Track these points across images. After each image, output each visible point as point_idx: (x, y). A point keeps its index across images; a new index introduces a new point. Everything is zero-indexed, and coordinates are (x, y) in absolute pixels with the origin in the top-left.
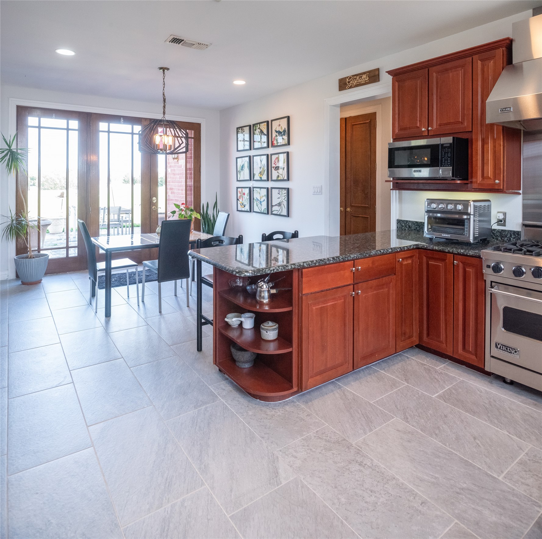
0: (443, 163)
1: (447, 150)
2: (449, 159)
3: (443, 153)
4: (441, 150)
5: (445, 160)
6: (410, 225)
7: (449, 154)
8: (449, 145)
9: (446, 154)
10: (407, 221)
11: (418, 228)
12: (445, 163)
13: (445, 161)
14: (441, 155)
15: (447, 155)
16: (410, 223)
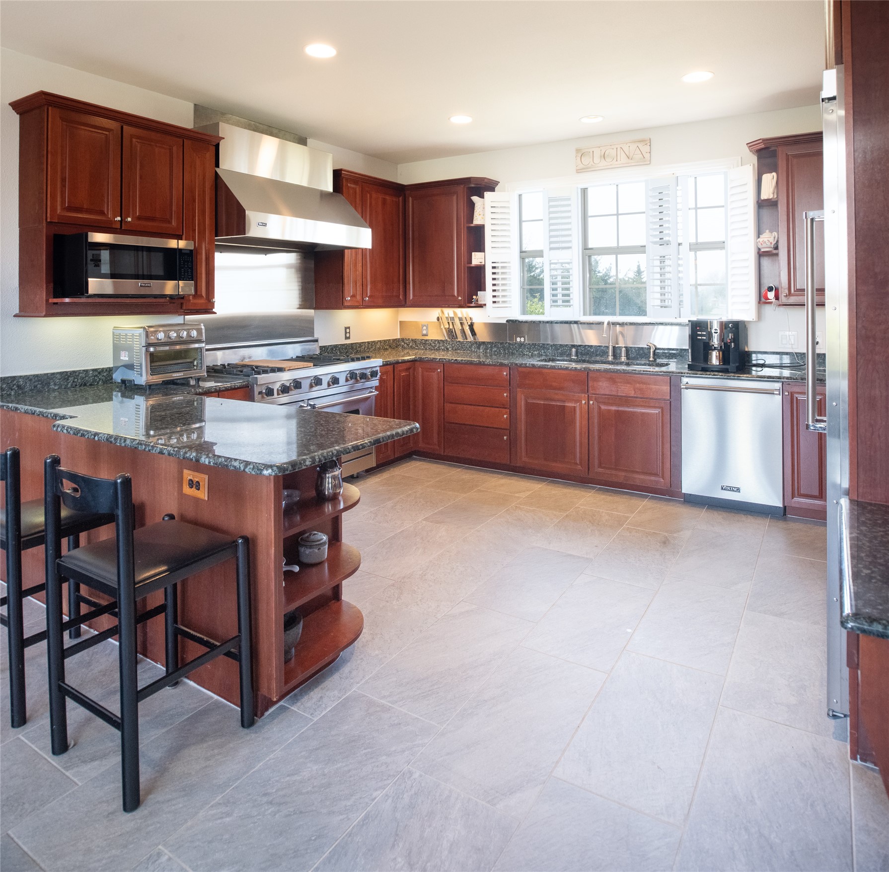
0: (183, 275)
1: (187, 259)
2: (189, 270)
3: (182, 261)
4: (179, 258)
5: (185, 271)
6: (21, 383)
7: (190, 264)
8: (188, 252)
9: (186, 264)
10: (14, 377)
11: (39, 386)
12: (184, 275)
13: (184, 273)
14: (180, 264)
15: (188, 265)
16: (20, 380)
